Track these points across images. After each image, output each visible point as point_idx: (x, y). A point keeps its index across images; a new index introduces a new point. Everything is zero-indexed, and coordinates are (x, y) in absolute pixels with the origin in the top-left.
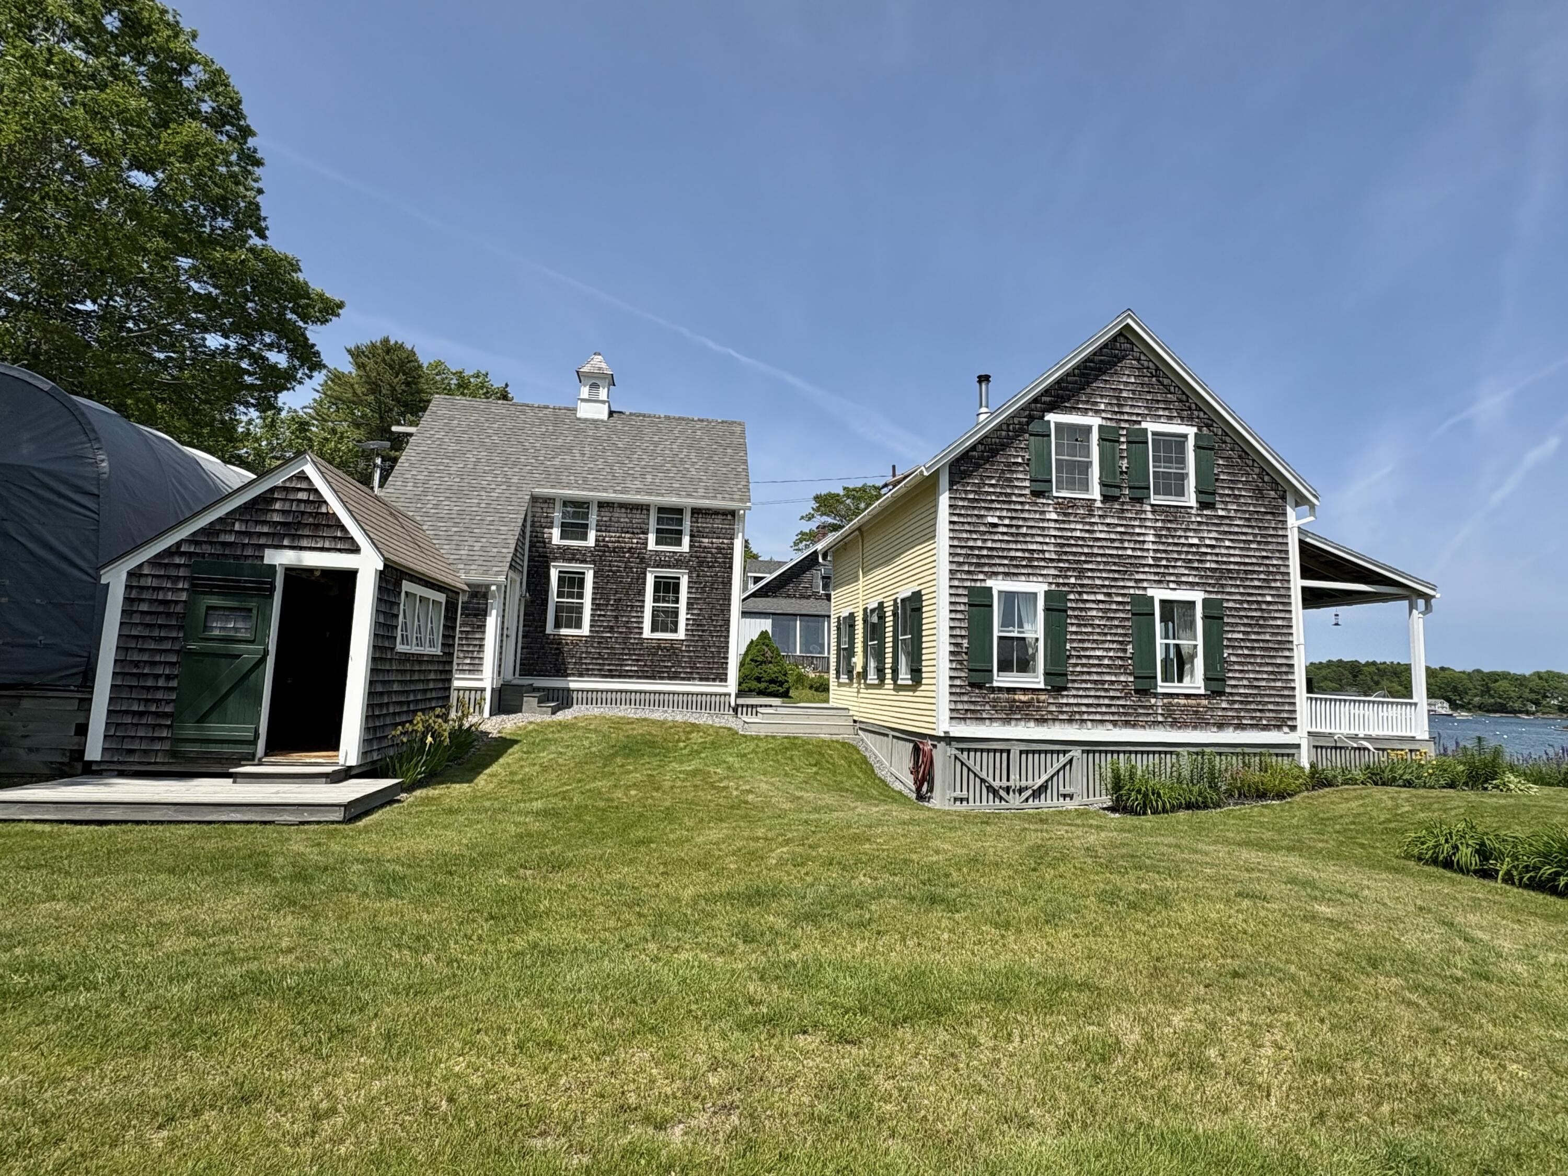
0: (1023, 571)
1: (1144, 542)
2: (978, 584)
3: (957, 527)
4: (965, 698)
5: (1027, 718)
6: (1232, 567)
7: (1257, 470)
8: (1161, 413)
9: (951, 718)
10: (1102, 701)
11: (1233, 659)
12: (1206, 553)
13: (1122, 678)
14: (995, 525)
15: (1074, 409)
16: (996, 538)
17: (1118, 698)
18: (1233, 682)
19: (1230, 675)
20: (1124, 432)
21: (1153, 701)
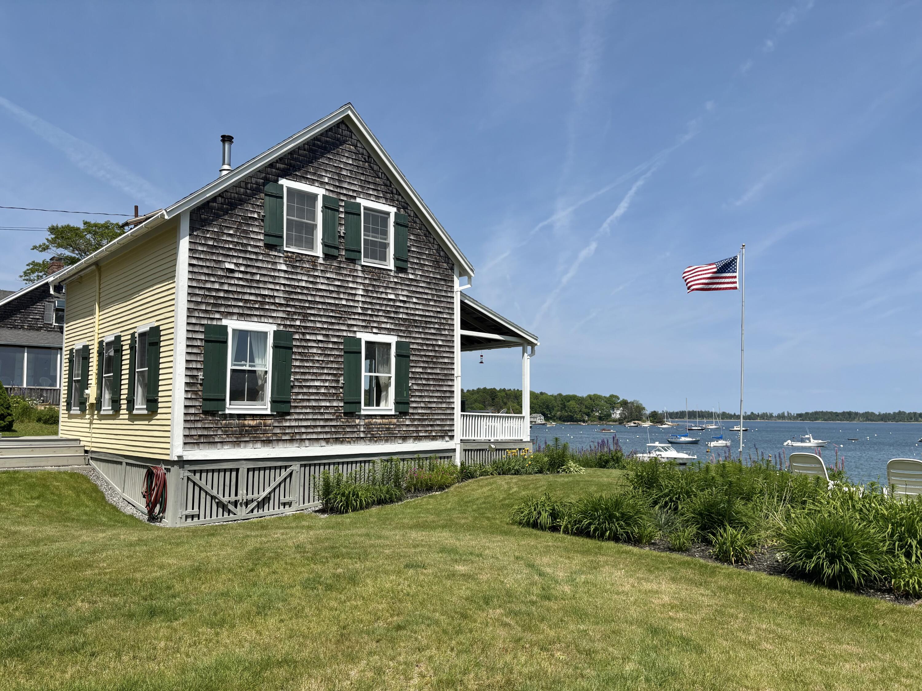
0: (256, 313)
1: (356, 295)
2: (215, 323)
3: (196, 270)
4: (199, 425)
5: (255, 440)
6: (417, 318)
7: (436, 247)
8: (371, 192)
9: (185, 444)
10: (318, 423)
11: (415, 387)
12: (400, 307)
13: (335, 404)
14: (232, 271)
15: (302, 178)
16: (232, 282)
17: (331, 420)
18: (414, 405)
19: (413, 399)
20: (343, 204)
21: (357, 421)
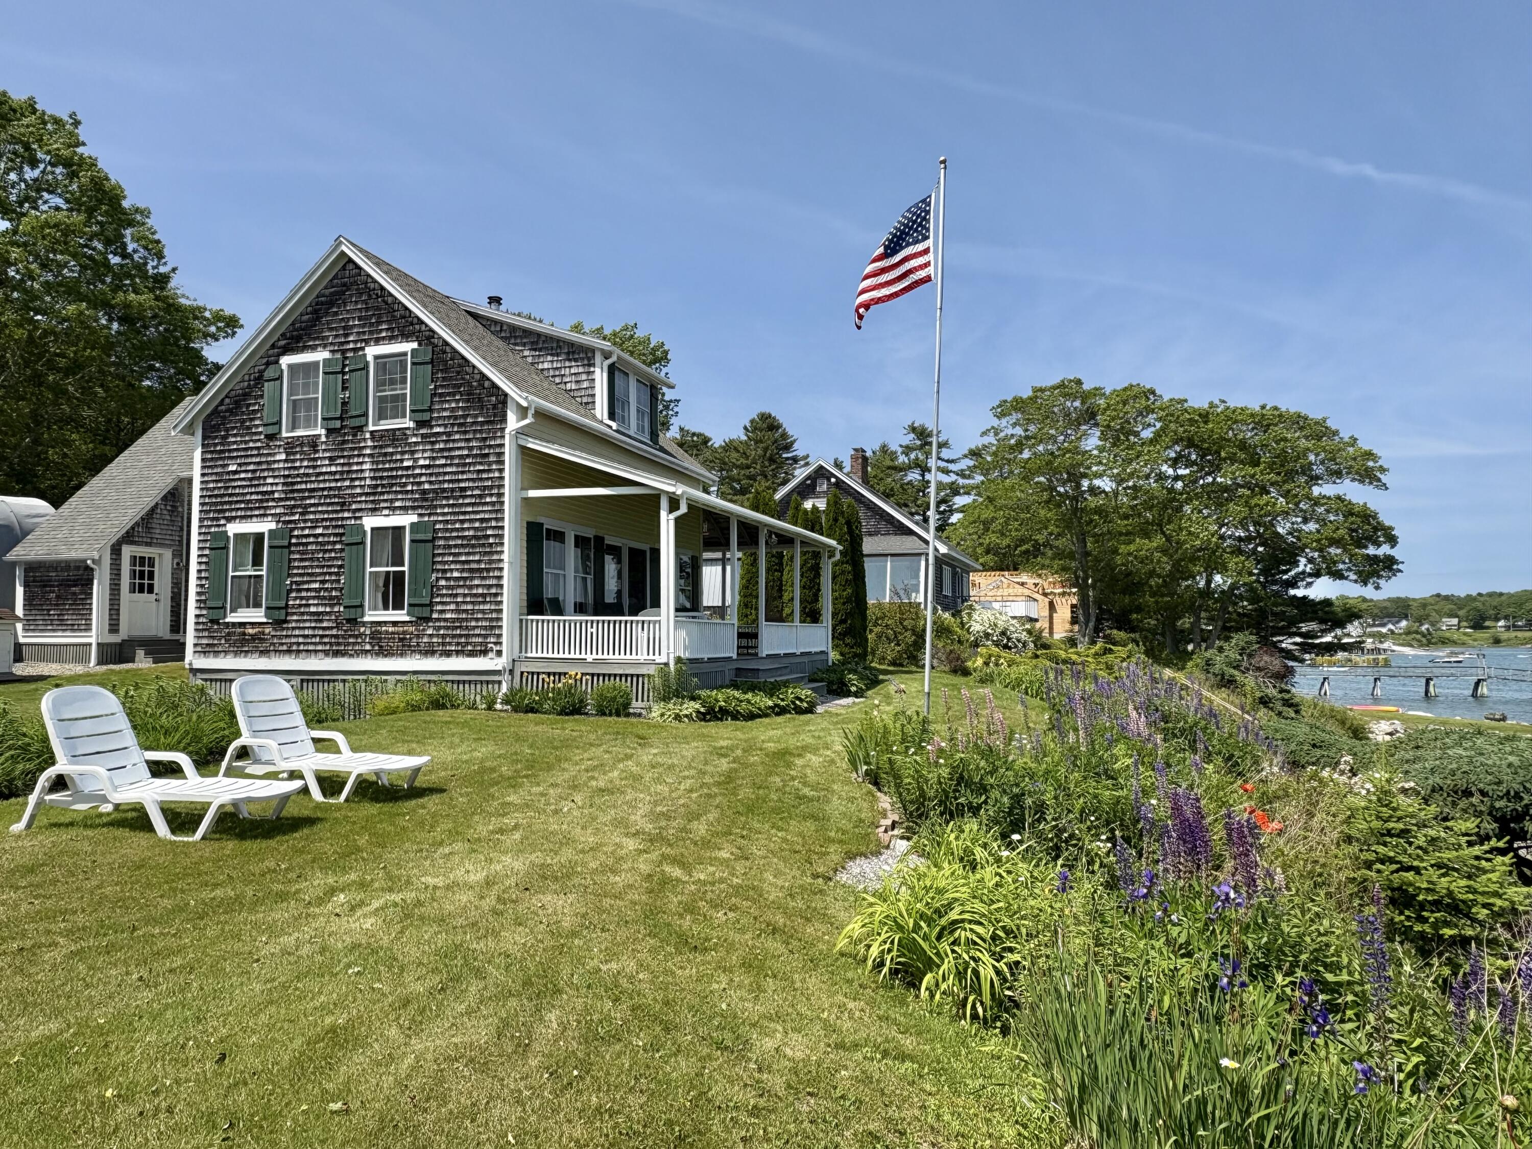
0: (257, 513)
1: (362, 471)
4: (206, 634)
5: (255, 650)
6: (446, 486)
7: (477, 377)
8: (384, 334)
10: (316, 632)
11: (443, 583)
12: (421, 475)
13: (336, 609)
14: (235, 472)
15: (304, 349)
16: (236, 484)
17: (332, 628)
18: (439, 607)
19: (438, 600)
20: (348, 362)
21: (362, 629)
